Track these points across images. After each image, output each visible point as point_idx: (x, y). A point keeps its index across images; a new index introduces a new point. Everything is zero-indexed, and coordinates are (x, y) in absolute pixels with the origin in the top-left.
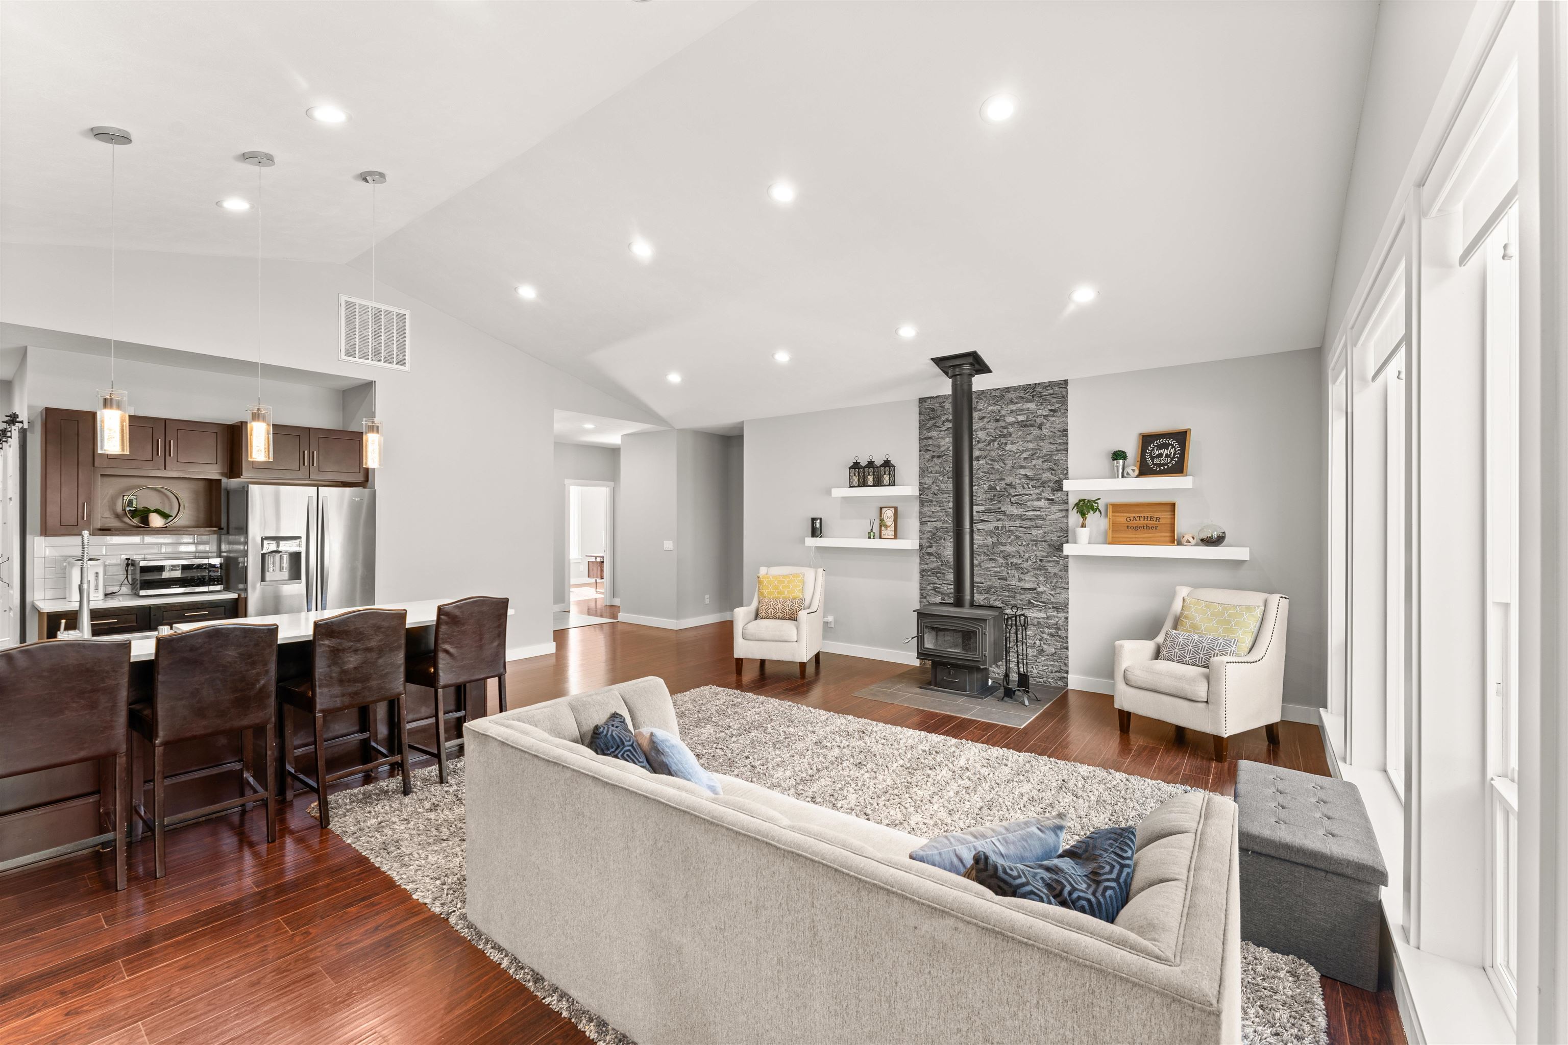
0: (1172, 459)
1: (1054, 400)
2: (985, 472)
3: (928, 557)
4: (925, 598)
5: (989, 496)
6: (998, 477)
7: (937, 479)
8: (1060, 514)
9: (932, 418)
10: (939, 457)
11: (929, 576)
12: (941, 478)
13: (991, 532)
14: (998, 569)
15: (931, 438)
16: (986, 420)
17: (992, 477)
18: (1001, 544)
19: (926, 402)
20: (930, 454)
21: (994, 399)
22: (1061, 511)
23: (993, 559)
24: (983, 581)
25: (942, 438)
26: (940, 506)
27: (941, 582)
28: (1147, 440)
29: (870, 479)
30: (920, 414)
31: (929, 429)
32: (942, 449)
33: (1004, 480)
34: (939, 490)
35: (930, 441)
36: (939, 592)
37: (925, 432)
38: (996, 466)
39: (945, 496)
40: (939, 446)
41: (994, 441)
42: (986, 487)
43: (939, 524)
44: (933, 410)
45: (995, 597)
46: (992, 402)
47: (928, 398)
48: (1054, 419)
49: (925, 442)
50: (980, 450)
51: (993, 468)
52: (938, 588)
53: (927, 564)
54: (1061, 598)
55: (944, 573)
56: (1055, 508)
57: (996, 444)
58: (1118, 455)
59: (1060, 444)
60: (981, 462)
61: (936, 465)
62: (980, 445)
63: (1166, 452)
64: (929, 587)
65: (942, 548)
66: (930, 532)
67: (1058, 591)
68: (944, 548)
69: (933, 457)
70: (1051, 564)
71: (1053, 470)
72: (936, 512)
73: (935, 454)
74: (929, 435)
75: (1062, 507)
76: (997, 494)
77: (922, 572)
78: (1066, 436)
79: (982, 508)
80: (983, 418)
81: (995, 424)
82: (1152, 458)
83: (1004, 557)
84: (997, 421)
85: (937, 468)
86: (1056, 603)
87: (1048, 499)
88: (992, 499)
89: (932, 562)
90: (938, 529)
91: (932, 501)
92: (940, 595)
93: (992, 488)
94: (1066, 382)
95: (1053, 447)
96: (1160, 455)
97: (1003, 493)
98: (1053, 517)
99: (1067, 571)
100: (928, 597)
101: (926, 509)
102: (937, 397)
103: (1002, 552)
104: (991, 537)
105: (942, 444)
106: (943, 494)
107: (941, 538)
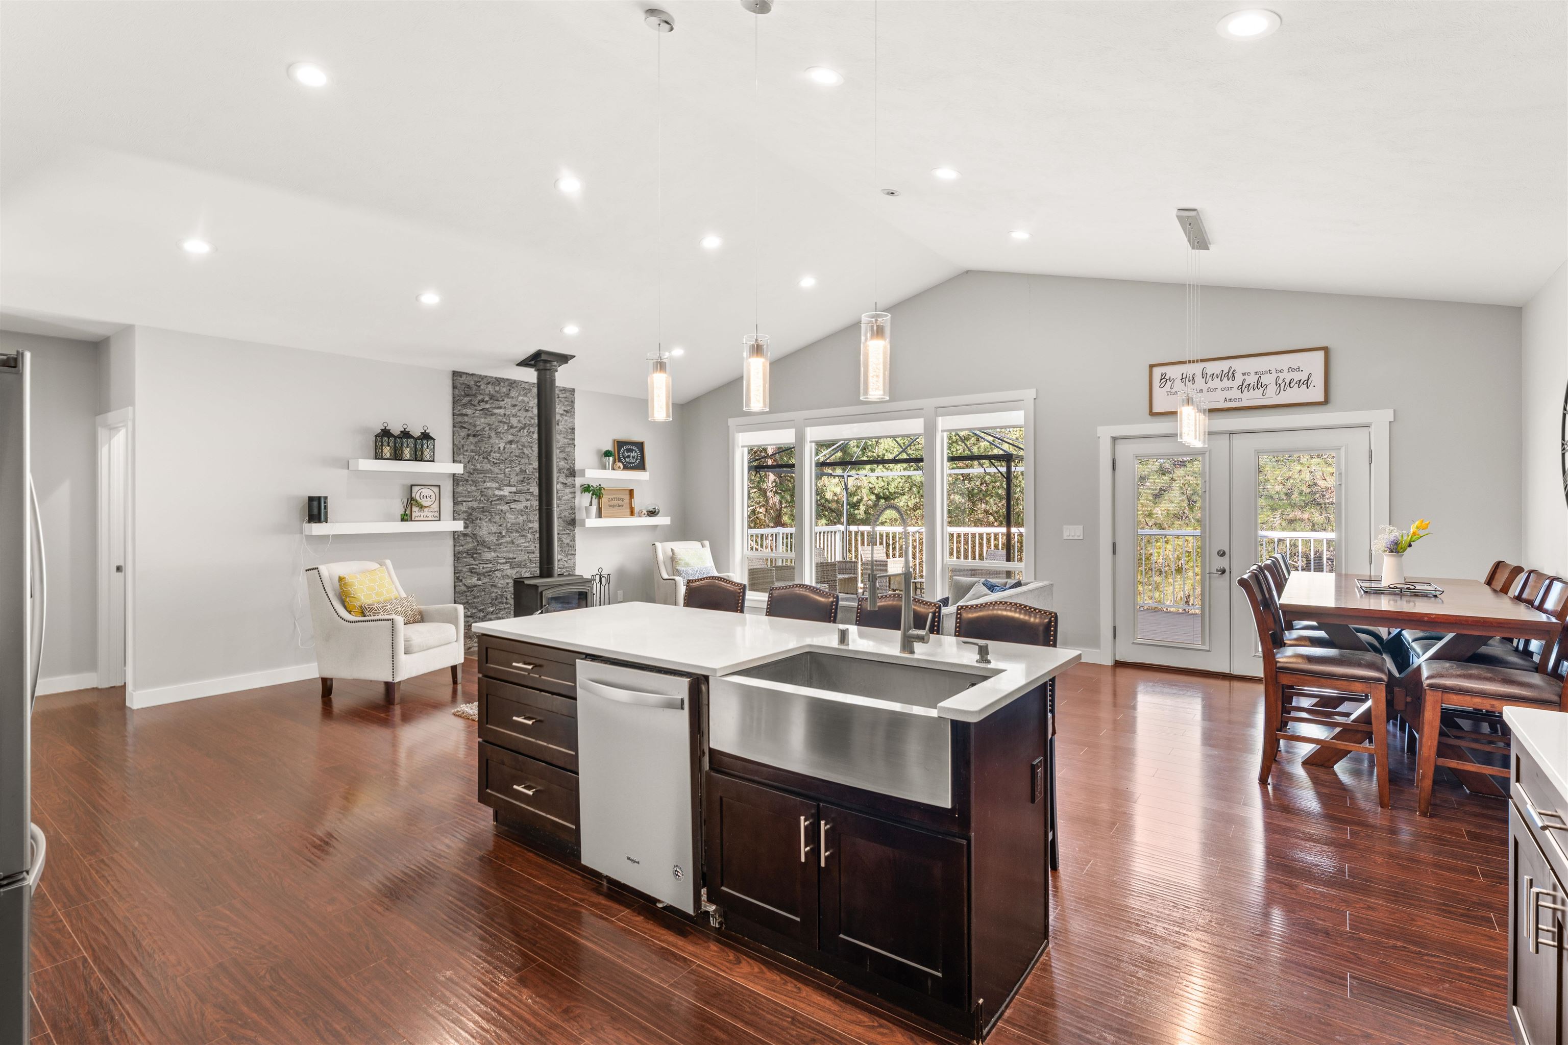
0: (637, 460)
1: (566, 403)
2: (516, 456)
3: (462, 538)
4: (461, 581)
5: (520, 478)
6: (527, 461)
7: (473, 458)
8: (570, 496)
9: (468, 395)
10: (474, 436)
11: (465, 558)
12: (477, 457)
13: (522, 511)
14: (527, 544)
15: (467, 415)
16: (517, 408)
17: (523, 461)
18: (530, 521)
19: (461, 377)
20: (463, 433)
21: (523, 390)
22: (571, 493)
23: (523, 536)
24: (515, 556)
25: (477, 417)
26: (476, 486)
27: (477, 562)
28: (620, 444)
29: (407, 452)
30: (454, 387)
31: (465, 406)
32: (478, 428)
33: (531, 464)
34: (474, 470)
35: (466, 419)
36: (475, 573)
37: (459, 408)
38: (526, 451)
39: (481, 476)
40: (475, 426)
41: (523, 428)
42: (517, 469)
43: (475, 505)
44: (469, 387)
45: (524, 570)
46: (522, 393)
47: (464, 373)
48: (566, 418)
49: (459, 419)
50: (513, 435)
51: (524, 453)
52: (474, 568)
53: (462, 546)
54: (570, 564)
55: (480, 553)
56: (568, 490)
57: (525, 431)
58: (607, 454)
59: (570, 439)
60: (513, 446)
61: (472, 443)
62: (512, 431)
63: (632, 455)
64: (464, 570)
65: (478, 528)
66: (466, 512)
67: (569, 557)
68: (480, 527)
69: (468, 435)
70: (565, 536)
71: (566, 459)
72: (472, 492)
73: (470, 432)
74: (464, 411)
75: (572, 490)
76: (526, 476)
77: (457, 557)
78: (574, 433)
79: (514, 489)
80: (515, 406)
81: (525, 414)
82: (625, 458)
83: (532, 533)
84: (527, 411)
85: (472, 447)
86: (568, 567)
87: (563, 483)
88: (522, 481)
89: (468, 543)
90: (473, 509)
91: (467, 480)
92: (476, 576)
93: (523, 471)
94: (573, 390)
95: (566, 441)
96: (629, 457)
97: (530, 476)
98: (566, 497)
99: (574, 541)
100: (463, 580)
101: (460, 489)
102: (473, 375)
103: (530, 528)
104: (522, 515)
105: (478, 423)
106: (478, 474)
107: (476, 519)
